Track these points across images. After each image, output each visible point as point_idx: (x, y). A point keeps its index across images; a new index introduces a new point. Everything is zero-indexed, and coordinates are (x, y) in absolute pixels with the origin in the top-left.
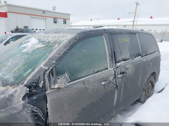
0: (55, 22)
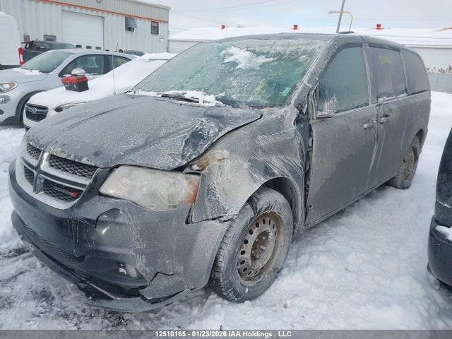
0: (129, 29)
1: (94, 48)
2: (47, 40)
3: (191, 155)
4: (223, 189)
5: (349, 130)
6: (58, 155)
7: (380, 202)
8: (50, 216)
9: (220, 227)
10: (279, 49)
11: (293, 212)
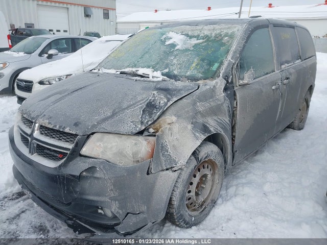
0: (87, 16)
1: (62, 31)
2: (28, 27)
3: (148, 121)
4: (174, 146)
5: (262, 92)
6: (46, 126)
7: (283, 141)
8: (43, 172)
9: (172, 176)
10: (207, 33)
11: (224, 156)
